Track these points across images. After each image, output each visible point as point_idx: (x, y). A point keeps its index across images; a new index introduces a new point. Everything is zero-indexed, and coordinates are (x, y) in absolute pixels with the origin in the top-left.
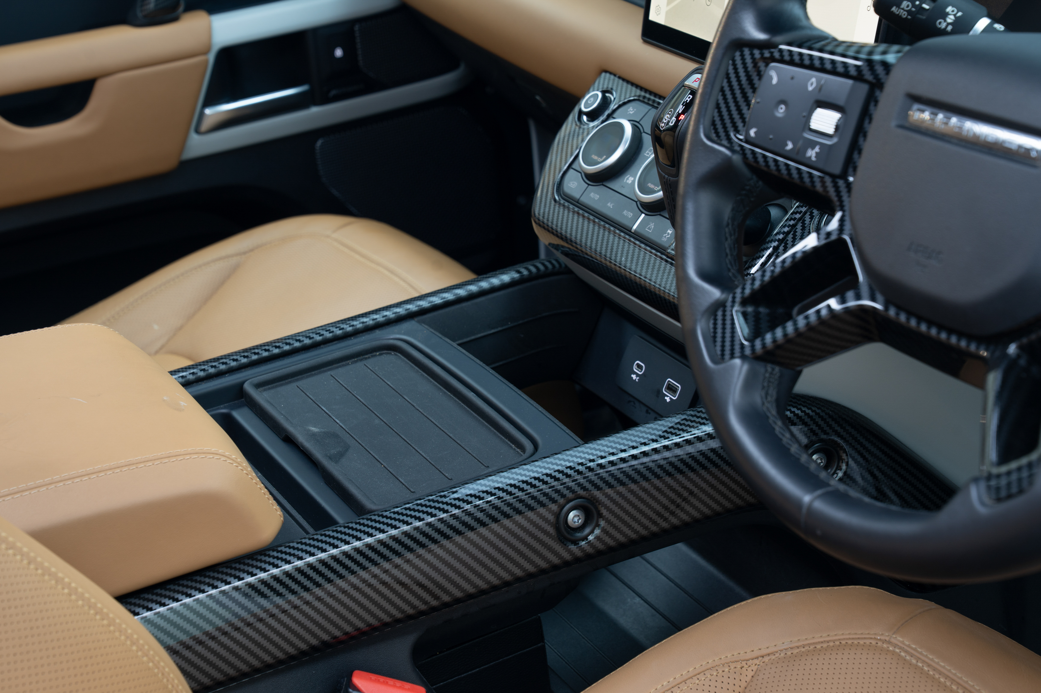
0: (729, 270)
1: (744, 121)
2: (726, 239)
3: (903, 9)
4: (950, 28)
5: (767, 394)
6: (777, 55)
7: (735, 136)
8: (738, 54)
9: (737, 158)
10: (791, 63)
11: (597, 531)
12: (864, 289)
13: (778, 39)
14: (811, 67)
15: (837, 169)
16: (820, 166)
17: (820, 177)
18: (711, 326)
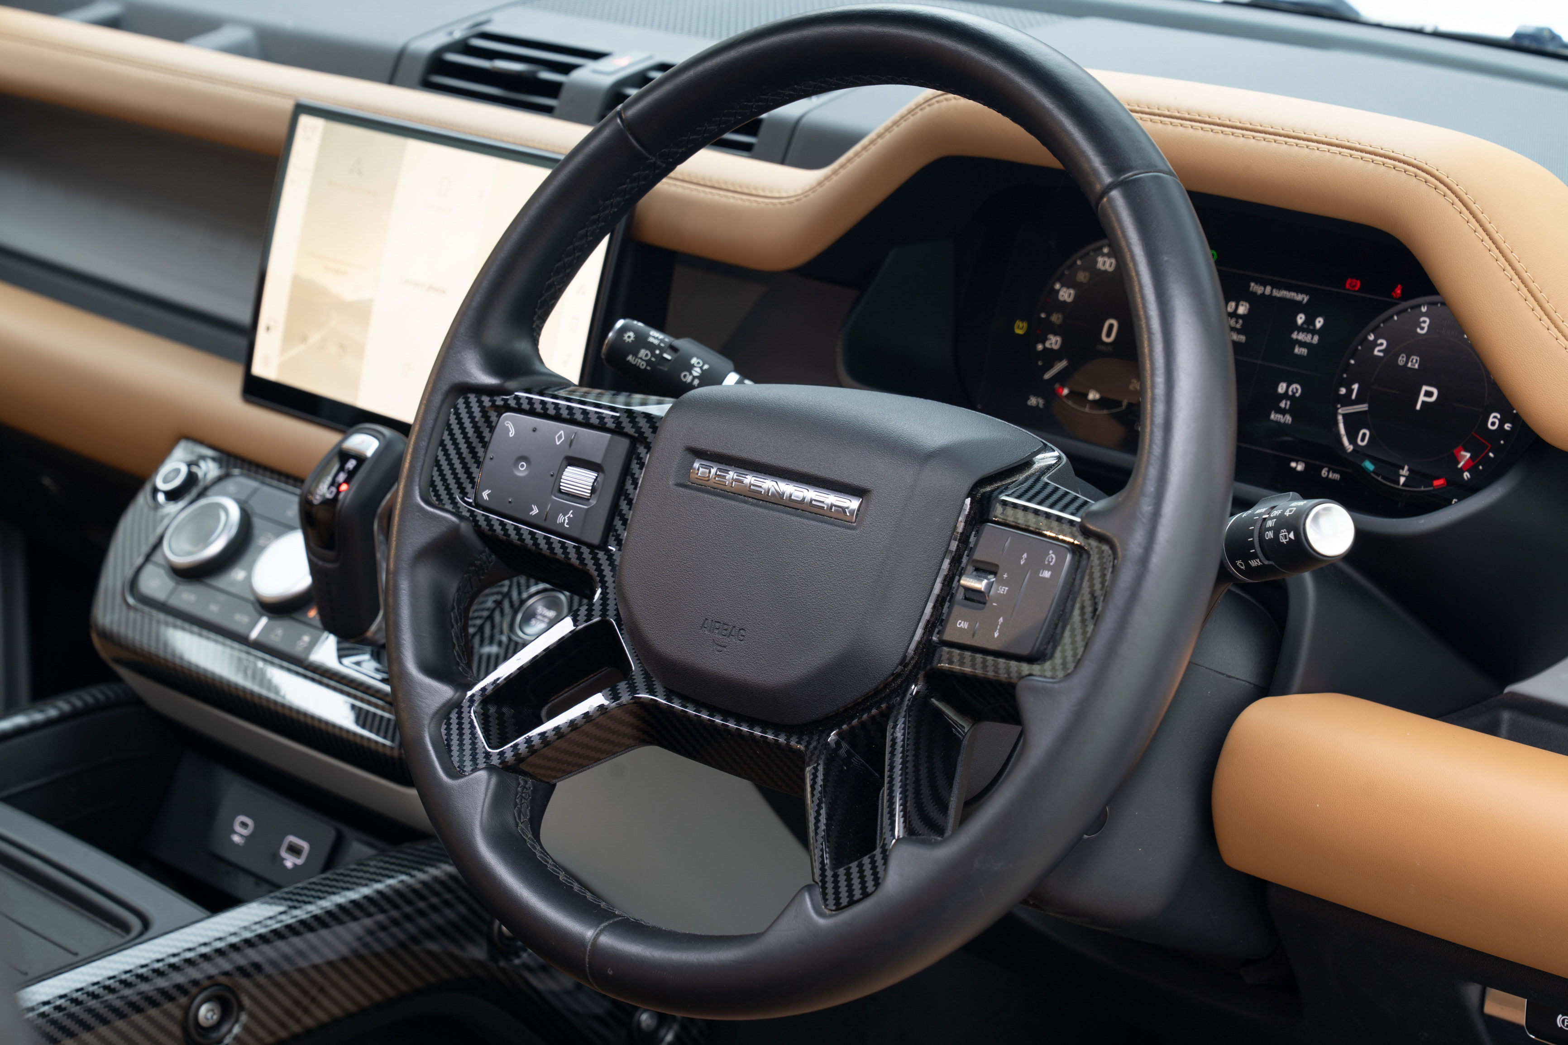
0: (458, 664)
1: (472, 481)
2: (452, 626)
3: (641, 358)
4: (696, 382)
5: (520, 813)
6: (512, 403)
7: (462, 499)
8: (461, 401)
9: (465, 527)
10: (532, 412)
11: (236, 1029)
12: (639, 680)
13: (510, 385)
14: (558, 418)
15: (595, 540)
16: (576, 534)
17: (574, 547)
18: (443, 732)
